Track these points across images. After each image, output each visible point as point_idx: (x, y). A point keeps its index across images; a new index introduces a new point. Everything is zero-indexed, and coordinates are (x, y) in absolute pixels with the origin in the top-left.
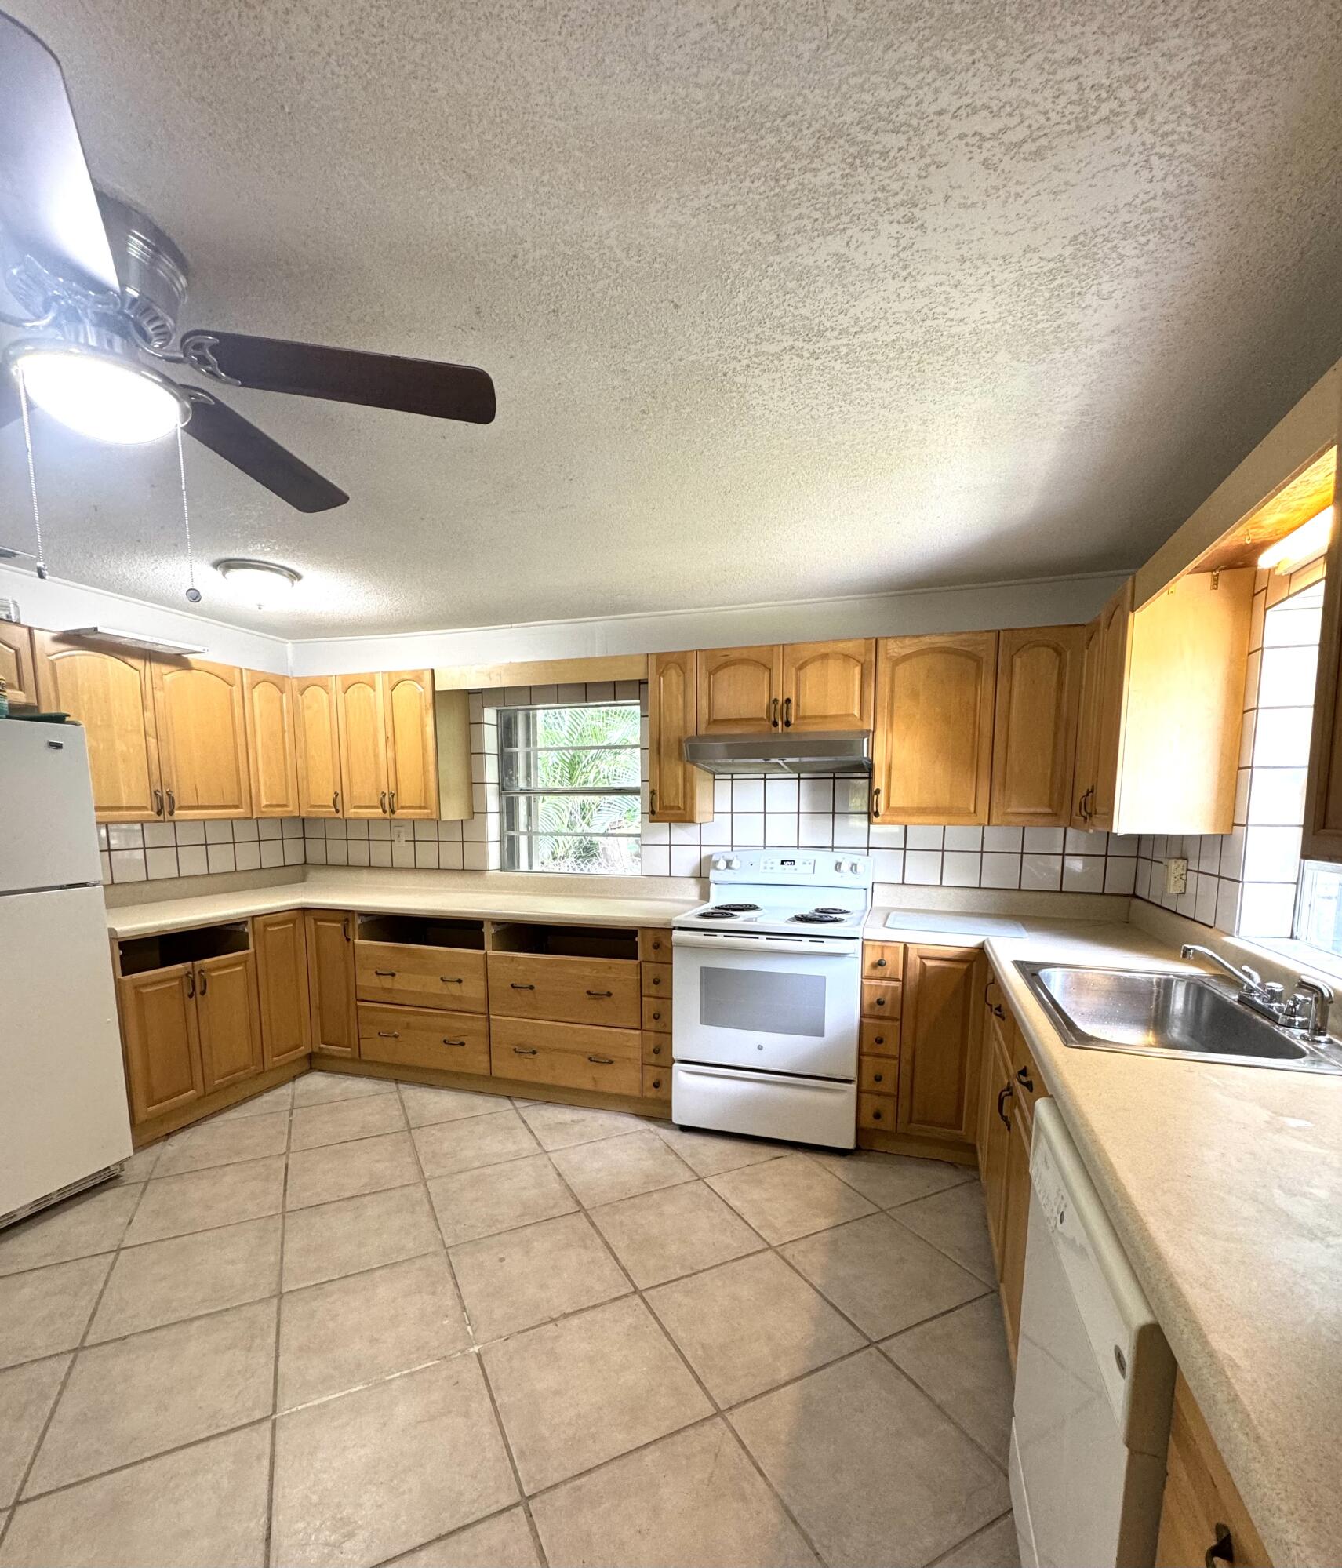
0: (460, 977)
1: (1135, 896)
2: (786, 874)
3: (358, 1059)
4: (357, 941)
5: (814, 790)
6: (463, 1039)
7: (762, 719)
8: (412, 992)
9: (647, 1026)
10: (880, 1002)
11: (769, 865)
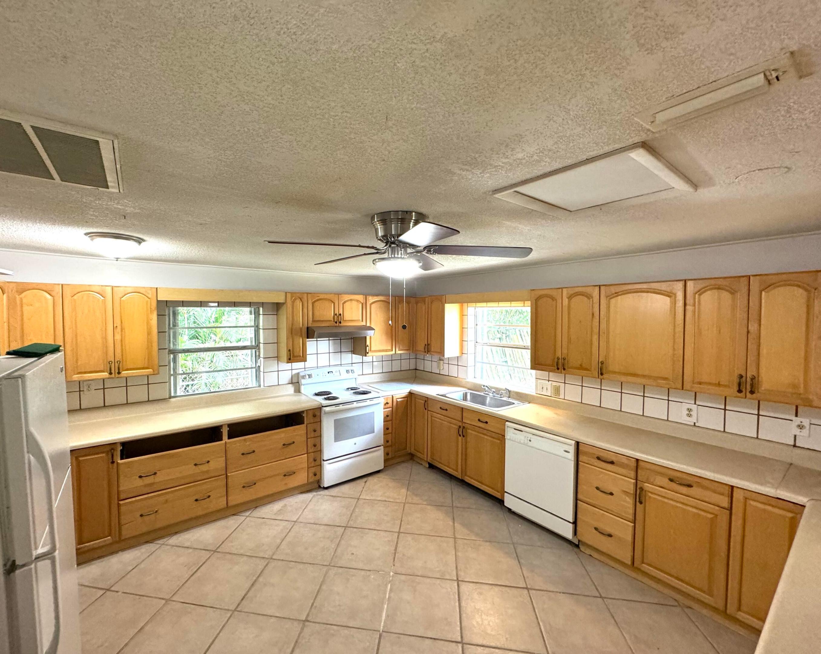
0: (208, 459)
1: (416, 369)
2: (330, 377)
3: (120, 540)
4: (120, 461)
5: (334, 344)
6: (209, 494)
7: (331, 321)
8: (171, 479)
9: (310, 451)
10: (388, 416)
11: (324, 375)
